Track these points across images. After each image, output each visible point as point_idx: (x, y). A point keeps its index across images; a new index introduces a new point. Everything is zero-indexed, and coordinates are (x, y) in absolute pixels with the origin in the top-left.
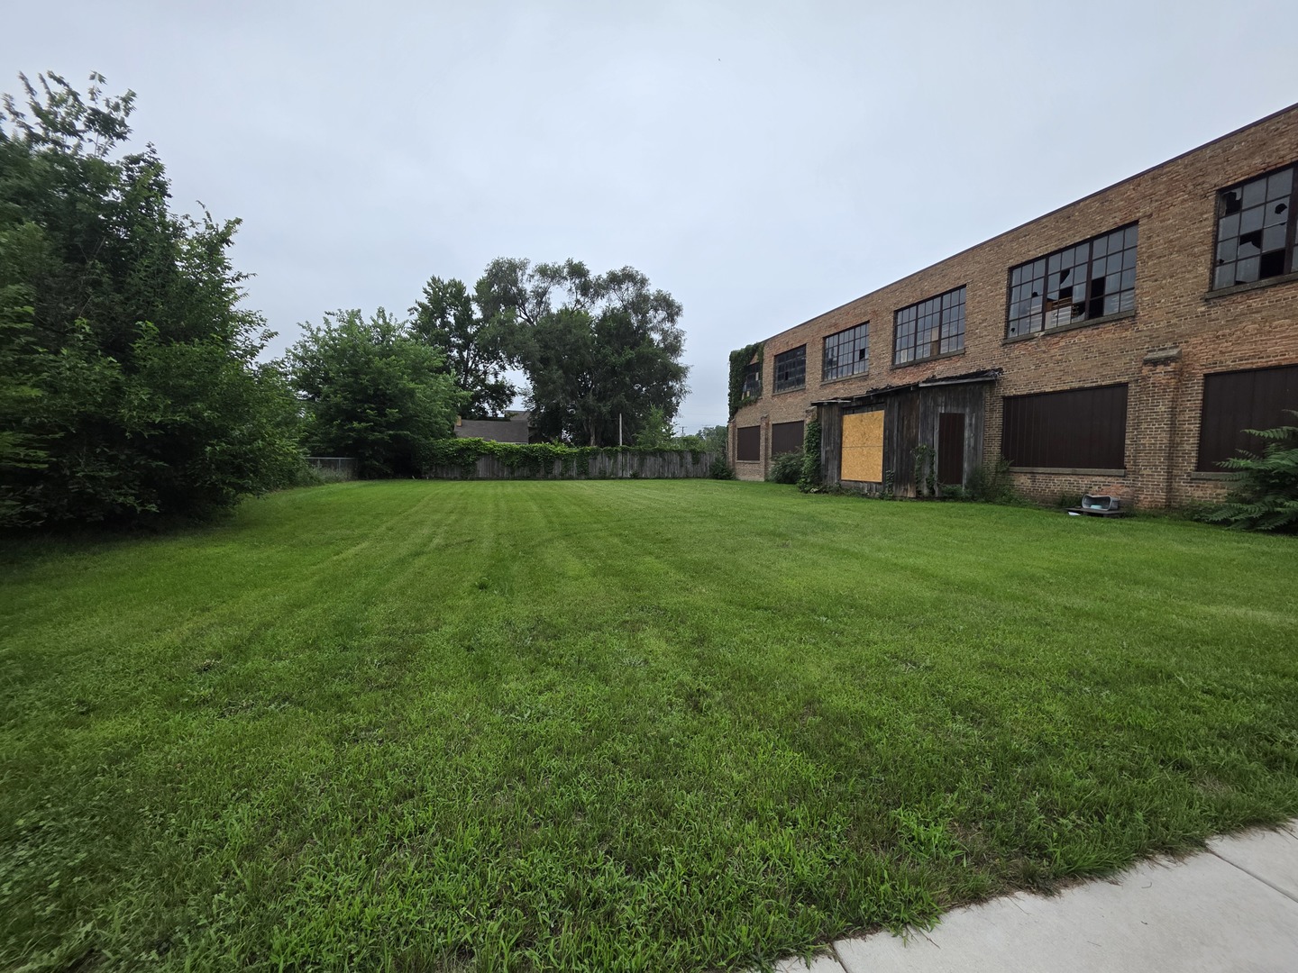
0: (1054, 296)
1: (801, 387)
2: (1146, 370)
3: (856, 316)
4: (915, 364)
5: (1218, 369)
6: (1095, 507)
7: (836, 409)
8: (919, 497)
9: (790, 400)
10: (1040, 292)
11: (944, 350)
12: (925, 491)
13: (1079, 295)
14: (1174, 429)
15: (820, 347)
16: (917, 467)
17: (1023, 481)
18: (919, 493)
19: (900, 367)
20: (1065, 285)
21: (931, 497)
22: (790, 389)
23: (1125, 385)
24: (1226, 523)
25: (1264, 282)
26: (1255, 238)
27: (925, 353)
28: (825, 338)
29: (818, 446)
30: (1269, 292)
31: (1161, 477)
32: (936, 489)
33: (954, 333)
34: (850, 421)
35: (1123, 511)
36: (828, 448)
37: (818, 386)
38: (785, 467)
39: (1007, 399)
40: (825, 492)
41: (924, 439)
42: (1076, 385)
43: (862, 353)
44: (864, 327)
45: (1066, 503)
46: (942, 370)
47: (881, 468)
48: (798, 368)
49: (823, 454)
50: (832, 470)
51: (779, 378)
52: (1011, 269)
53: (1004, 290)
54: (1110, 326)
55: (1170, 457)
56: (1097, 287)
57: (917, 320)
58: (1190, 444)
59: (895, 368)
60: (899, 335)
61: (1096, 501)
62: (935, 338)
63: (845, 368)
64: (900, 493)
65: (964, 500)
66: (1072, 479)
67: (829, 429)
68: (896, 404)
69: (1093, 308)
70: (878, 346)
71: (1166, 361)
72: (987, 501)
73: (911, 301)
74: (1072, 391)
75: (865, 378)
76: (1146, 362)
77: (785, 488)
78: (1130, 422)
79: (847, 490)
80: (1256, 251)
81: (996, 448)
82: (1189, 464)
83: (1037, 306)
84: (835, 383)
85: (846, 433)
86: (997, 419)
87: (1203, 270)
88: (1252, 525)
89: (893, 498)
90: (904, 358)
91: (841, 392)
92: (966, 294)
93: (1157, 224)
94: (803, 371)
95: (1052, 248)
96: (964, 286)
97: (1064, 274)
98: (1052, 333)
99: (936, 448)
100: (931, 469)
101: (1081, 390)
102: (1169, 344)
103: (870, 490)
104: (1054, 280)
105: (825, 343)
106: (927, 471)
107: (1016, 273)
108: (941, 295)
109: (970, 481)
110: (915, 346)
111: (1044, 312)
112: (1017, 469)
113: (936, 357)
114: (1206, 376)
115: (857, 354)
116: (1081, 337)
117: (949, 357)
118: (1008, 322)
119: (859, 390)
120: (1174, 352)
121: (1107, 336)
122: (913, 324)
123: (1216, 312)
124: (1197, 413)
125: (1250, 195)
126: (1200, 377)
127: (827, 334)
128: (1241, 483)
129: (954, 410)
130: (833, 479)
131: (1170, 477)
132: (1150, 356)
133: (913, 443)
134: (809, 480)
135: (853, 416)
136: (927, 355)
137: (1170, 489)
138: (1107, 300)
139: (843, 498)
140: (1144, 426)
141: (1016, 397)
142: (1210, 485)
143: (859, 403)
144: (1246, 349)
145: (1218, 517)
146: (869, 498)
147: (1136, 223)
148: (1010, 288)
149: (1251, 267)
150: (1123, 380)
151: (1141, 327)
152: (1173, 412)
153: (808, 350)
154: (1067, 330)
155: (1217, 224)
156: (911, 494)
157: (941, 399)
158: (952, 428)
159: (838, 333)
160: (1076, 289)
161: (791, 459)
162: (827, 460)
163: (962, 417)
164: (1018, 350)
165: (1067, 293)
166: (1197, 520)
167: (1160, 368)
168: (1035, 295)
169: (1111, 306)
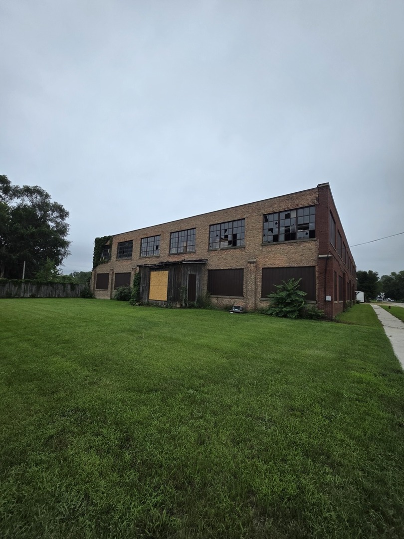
0: (223, 237)
1: (130, 257)
2: (248, 265)
3: (155, 232)
4: (178, 254)
5: (265, 267)
6: (236, 310)
7: (148, 269)
8: (181, 307)
9: (124, 263)
10: (219, 235)
11: (188, 250)
12: (184, 305)
13: (230, 238)
14: (256, 285)
15: (140, 242)
16: (181, 295)
17: (214, 300)
18: (181, 305)
19: (172, 254)
20: (226, 234)
21: (185, 307)
22: (125, 258)
23: (243, 269)
24: (271, 314)
25: (274, 243)
26: (271, 230)
27: (181, 250)
28: (142, 239)
29: (139, 284)
30: (275, 246)
31: (253, 300)
32: (187, 303)
33: (191, 244)
34: (154, 275)
35: (244, 311)
36: (144, 285)
37: (138, 258)
38: (121, 293)
39: (209, 271)
40: (142, 305)
41: (184, 284)
42: (230, 268)
43: (157, 247)
44: (158, 237)
45: (228, 308)
46: (188, 257)
47: (166, 295)
48: (129, 250)
49: (141, 288)
50: (145, 295)
51: (120, 253)
52: (210, 225)
53: (208, 232)
54: (238, 250)
55: (255, 293)
56: (235, 236)
57: (178, 237)
58: (259, 289)
59: (170, 254)
60: (172, 242)
61: (236, 308)
62: (185, 245)
63: (150, 252)
64: (174, 305)
65: (197, 308)
66: (229, 300)
67: (144, 277)
68: (173, 269)
69: (233, 243)
70: (164, 245)
71: (253, 263)
72: (204, 308)
73: (177, 230)
74: (228, 269)
75: (158, 257)
76: (248, 262)
77: (122, 303)
78: (244, 281)
79: (152, 304)
80: (272, 234)
81: (206, 288)
82: (259, 295)
83: (218, 240)
84: (145, 258)
85: (152, 279)
86: (206, 278)
87: (261, 237)
88: (277, 315)
89: (171, 308)
90: (173, 251)
91: (149, 262)
92: (196, 231)
93: (249, 221)
94: (132, 251)
95: (222, 222)
96: (195, 228)
97: (226, 230)
98: (222, 249)
99: (187, 288)
100: (185, 296)
101: (231, 269)
102: (253, 258)
103: (162, 304)
104: (223, 232)
105: (141, 241)
106: (184, 296)
107: (212, 227)
108: (187, 230)
109: (198, 300)
110: (178, 247)
111: (220, 242)
112: (213, 296)
113: (185, 253)
114: (263, 268)
115: (155, 247)
116: (231, 252)
117: (190, 253)
118: (209, 243)
119: (156, 262)
120: (255, 260)
121: (237, 252)
122: (177, 239)
123: (264, 250)
124: (261, 280)
125: (270, 217)
126: (261, 269)
127: (143, 237)
128: (273, 302)
129: (193, 273)
130: (145, 299)
131: (255, 300)
132: (249, 260)
133: (179, 285)
134: (135, 300)
135: (155, 272)
136: (182, 251)
137: (255, 304)
138: (237, 241)
139: (151, 308)
140: (248, 283)
141: (212, 270)
142: (265, 302)
143: (158, 267)
144: (271, 262)
145: (269, 312)
146: (162, 307)
147: (244, 219)
148: (210, 232)
149: (271, 238)
150: (243, 267)
151: (247, 251)
152: (256, 278)
153: (134, 243)
154: (227, 249)
155: (263, 224)
156: (178, 306)
157: (189, 268)
158: (192, 279)
159: (147, 238)
160: (229, 236)
161: (125, 289)
162: (143, 290)
163: (195, 275)
164: (213, 254)
165: (226, 237)
166: (263, 314)
167: (252, 265)
168: (217, 236)
169: (239, 243)
